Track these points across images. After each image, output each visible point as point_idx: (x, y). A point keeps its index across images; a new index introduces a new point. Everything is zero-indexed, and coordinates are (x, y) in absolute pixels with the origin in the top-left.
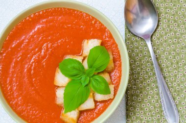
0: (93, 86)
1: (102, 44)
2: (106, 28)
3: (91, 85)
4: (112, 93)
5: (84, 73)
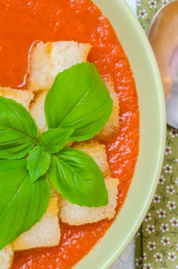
0: (60, 180)
1: (91, 58)
2: (98, 13)
3: (53, 178)
4: (113, 202)
5: (36, 141)
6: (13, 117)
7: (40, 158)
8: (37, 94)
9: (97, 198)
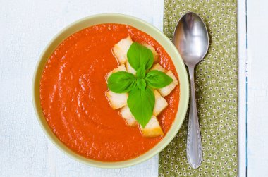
0: (153, 84)
1: (133, 39)
2: (125, 26)
3: (150, 85)
4: (174, 78)
5: (135, 78)
6: (123, 76)
7: (141, 82)
8: (125, 64)
9: (168, 81)
